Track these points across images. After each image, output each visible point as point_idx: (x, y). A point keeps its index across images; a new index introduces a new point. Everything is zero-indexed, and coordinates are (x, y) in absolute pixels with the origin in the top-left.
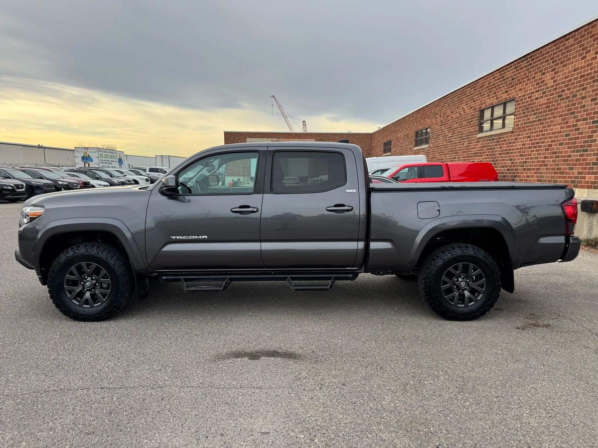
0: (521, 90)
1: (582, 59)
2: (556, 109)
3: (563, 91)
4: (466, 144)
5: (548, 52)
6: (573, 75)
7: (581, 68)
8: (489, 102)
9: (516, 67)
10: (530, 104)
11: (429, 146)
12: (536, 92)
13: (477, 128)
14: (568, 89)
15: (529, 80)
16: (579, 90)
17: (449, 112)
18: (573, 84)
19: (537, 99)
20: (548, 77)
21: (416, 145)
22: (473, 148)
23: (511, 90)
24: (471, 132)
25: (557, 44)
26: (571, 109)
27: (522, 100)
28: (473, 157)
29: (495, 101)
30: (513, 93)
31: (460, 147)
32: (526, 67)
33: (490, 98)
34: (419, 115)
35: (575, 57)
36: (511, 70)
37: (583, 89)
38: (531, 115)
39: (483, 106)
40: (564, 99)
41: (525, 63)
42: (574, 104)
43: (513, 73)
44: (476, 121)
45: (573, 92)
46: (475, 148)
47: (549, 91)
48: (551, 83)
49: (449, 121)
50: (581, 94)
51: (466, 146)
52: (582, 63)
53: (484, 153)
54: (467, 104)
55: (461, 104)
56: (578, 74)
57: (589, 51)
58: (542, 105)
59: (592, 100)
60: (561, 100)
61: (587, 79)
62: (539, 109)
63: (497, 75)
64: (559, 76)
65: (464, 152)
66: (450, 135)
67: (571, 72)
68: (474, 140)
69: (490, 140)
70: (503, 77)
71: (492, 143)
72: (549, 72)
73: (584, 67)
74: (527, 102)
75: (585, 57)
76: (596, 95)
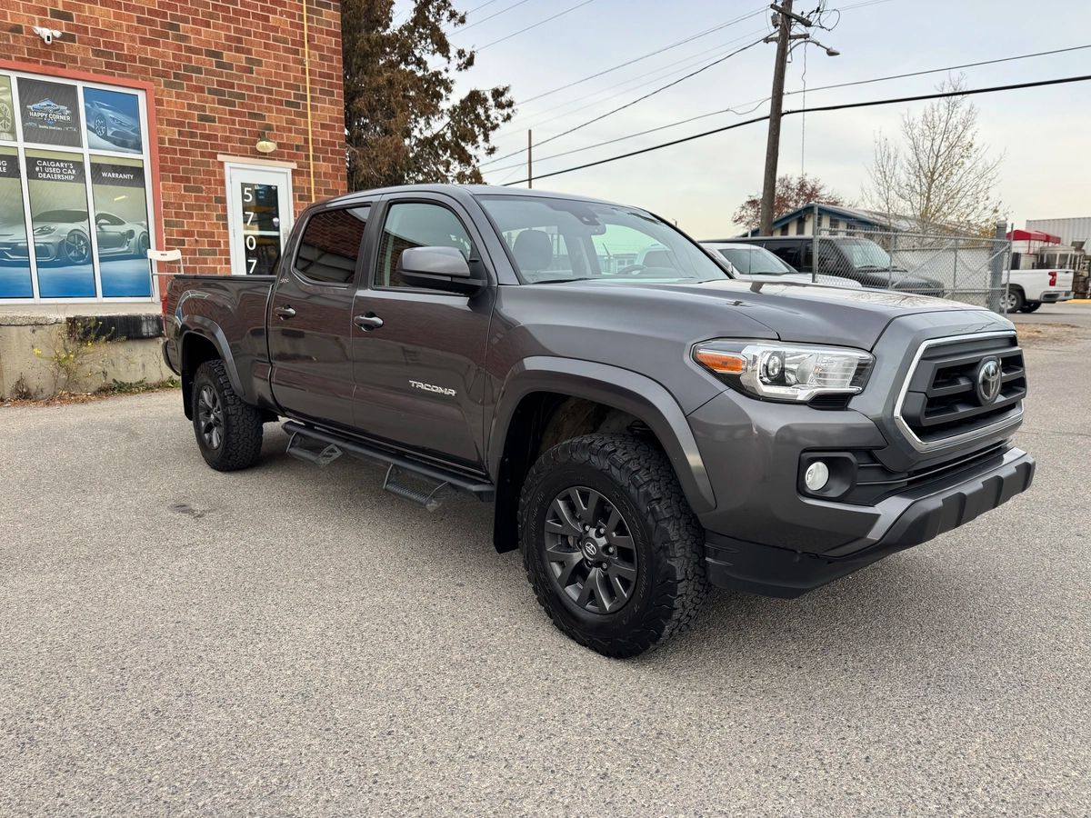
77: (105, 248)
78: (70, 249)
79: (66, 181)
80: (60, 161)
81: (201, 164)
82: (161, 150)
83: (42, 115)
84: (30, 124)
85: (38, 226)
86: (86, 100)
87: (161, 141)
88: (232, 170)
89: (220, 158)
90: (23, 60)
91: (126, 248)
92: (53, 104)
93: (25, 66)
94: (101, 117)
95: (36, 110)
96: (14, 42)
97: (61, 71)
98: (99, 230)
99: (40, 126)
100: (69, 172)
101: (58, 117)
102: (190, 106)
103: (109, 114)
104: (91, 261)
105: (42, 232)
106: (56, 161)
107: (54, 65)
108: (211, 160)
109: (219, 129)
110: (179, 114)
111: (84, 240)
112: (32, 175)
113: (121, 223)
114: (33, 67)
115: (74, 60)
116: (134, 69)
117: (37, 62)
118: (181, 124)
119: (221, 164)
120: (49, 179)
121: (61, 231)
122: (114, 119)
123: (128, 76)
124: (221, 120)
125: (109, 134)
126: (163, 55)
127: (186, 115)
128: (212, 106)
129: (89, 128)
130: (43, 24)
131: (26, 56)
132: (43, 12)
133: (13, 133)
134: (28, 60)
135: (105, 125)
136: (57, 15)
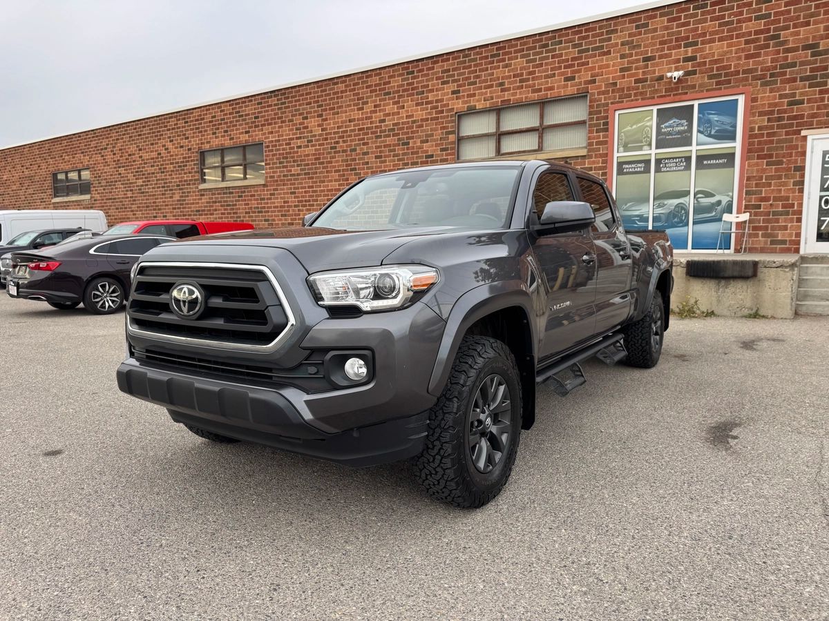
0: (272, 133)
1: (359, 109)
2: (331, 162)
3: (337, 143)
4: (177, 197)
5: (310, 93)
6: (349, 126)
7: (358, 120)
8: (216, 142)
9: (261, 103)
10: (290, 153)
11: (91, 197)
12: (297, 138)
13: (198, 176)
14: (344, 142)
15: (282, 122)
16: (359, 145)
17: (133, 148)
18: (350, 136)
19: (299, 147)
20: (313, 123)
21: (55, 196)
22: (193, 203)
23: (255, 131)
24: (186, 181)
25: (321, 86)
26: (351, 165)
27: (276, 146)
28: (196, 215)
29: (228, 143)
30: (258, 136)
31: (164, 202)
32: (275, 105)
33: (216, 138)
34: (58, 147)
35: (350, 106)
36: (252, 105)
37: (364, 144)
38: (293, 166)
39: (207, 147)
40: (339, 152)
41: (274, 101)
42: (355, 160)
43: (255, 109)
44: (192, 166)
45: (351, 146)
46: (198, 203)
47: (317, 140)
48: (318, 131)
49: (134, 161)
50: (361, 149)
51: (178, 201)
52: (357, 115)
53: (216, 210)
54: (171, 141)
55: (160, 139)
56: (354, 126)
57: (367, 103)
58: (308, 155)
59: (376, 157)
60: (335, 152)
61: (367, 134)
62: (304, 160)
63: (228, 109)
64: (329, 124)
65: (174, 209)
66: (140, 182)
67: (345, 122)
68: (194, 192)
69: (224, 193)
70: (239, 112)
71: (229, 197)
72: (314, 117)
73: (362, 119)
74: (284, 149)
75: (362, 109)
76: (381, 152)
77: (699, 214)
78: (675, 216)
79: (679, 170)
80: (676, 158)
81: (785, 141)
82: (751, 137)
83: (669, 129)
84: (661, 137)
85: (657, 202)
86: (699, 113)
87: (752, 129)
88: (815, 141)
89: (803, 133)
90: (662, 97)
91: (714, 213)
92: (677, 121)
93: (662, 100)
94: (709, 121)
95: (666, 127)
96: (658, 86)
97: (684, 97)
98: (696, 202)
99: (667, 137)
100: (682, 164)
101: (679, 128)
102: (781, 97)
103: (715, 118)
104: (687, 224)
105: (659, 206)
106: (673, 158)
107: (681, 94)
108: (795, 137)
109: (806, 109)
110: (770, 105)
111: (685, 210)
112: (658, 170)
113: (713, 195)
114: (668, 99)
115: (694, 87)
116: (737, 81)
117: (670, 95)
118: (772, 112)
119: (805, 138)
120: (668, 171)
121: (671, 205)
122: (717, 121)
123: (733, 87)
124: (809, 101)
125: (713, 133)
126: (764, 62)
127: (776, 105)
128: (803, 90)
129: (699, 131)
130: (677, 69)
131: (664, 94)
132: (678, 61)
133: (650, 145)
134: (664, 96)
135: (711, 127)
136: (687, 60)
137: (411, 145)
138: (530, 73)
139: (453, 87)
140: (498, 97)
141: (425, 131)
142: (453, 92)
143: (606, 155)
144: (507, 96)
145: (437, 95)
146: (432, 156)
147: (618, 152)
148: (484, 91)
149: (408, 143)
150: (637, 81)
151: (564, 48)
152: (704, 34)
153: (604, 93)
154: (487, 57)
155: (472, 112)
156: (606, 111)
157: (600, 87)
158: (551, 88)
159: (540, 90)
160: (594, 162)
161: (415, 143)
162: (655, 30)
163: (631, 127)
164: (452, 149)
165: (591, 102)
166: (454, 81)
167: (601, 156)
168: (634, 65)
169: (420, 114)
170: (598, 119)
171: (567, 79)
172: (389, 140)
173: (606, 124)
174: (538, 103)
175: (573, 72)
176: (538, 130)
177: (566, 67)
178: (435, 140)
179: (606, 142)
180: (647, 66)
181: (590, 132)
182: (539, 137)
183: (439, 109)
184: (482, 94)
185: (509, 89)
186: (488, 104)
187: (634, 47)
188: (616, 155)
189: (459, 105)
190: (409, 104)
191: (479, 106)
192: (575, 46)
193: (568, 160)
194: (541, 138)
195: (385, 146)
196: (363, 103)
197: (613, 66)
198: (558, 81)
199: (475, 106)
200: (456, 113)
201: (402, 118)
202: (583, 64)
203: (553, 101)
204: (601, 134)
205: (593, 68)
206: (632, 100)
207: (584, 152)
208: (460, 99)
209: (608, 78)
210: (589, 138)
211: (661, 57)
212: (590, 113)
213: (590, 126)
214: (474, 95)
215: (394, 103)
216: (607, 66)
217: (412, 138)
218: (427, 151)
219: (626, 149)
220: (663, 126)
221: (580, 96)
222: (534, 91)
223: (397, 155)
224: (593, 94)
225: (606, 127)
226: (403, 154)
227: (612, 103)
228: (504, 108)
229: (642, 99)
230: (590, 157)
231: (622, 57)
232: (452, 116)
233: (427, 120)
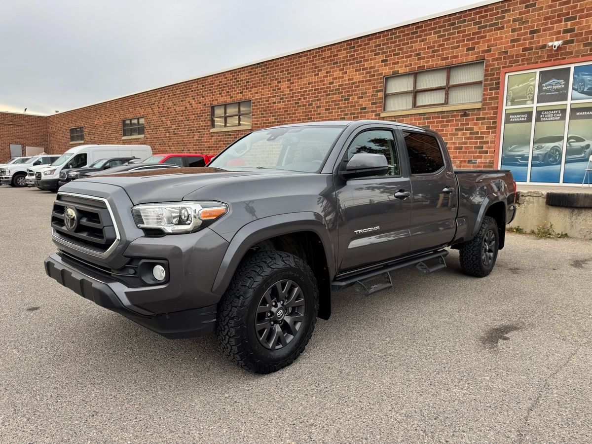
0: (257, 93)
1: (315, 75)
2: (295, 114)
3: (300, 99)
4: (196, 137)
5: (283, 64)
6: (308, 87)
7: (315, 83)
8: (221, 100)
9: (250, 72)
10: (268, 107)
11: (145, 137)
12: (274, 97)
13: (209, 123)
14: (304, 99)
15: (264, 85)
16: (314, 101)
17: (170, 104)
18: (309, 94)
19: (274, 103)
20: (284, 85)
21: (125, 135)
22: (206, 142)
23: (246, 92)
24: (202, 126)
25: (291, 59)
26: (308, 115)
27: (259, 102)
28: (207, 150)
29: (229, 100)
30: (248, 95)
31: (188, 140)
32: (260, 73)
33: (222, 96)
34: (126, 103)
35: (309, 72)
36: (245, 73)
37: (318, 100)
38: (270, 116)
39: (215, 103)
40: (301, 106)
41: (259, 70)
42: (311, 111)
43: (247, 76)
44: (207, 116)
45: (309, 101)
46: (209, 142)
47: (286, 98)
48: (287, 91)
49: (171, 112)
50: (316, 104)
51: (197, 140)
52: (314, 79)
53: (220, 147)
54: (194, 99)
55: (186, 98)
56: (312, 87)
57: (321, 70)
58: (280, 109)
59: (326, 110)
60: (298, 106)
61: (321, 93)
62: (277, 112)
63: (229, 76)
64: (295, 86)
65: (195, 145)
66: (174, 127)
67: (306, 84)
68: (207, 134)
69: (226, 135)
70: (236, 79)
71: (229, 138)
72: (285, 81)
73: (318, 82)
74: (264, 105)
75: (318, 74)
76: (329, 106)
77: (570, 155)
78: (550, 156)
79: (556, 120)
80: (553, 110)
83: (549, 87)
84: (542, 93)
85: (536, 145)
86: (575, 74)
90: (544, 61)
91: (583, 155)
92: (556, 80)
93: (544, 64)
94: (583, 81)
95: (547, 86)
96: (541, 54)
97: (562, 61)
98: (568, 145)
99: (547, 94)
100: (558, 115)
101: (557, 87)
103: (588, 78)
104: (560, 163)
105: (538, 148)
106: (551, 110)
107: (560, 59)
111: (558, 151)
112: (538, 119)
113: (583, 140)
114: (548, 64)
115: (571, 53)
117: (551, 60)
120: (546, 121)
121: (547, 148)
122: (590, 80)
125: (585, 90)
129: (573, 89)
130: (557, 40)
131: (546, 59)
132: (559, 32)
133: (533, 100)
134: (546, 61)
135: (584, 85)
136: (566, 31)
137: (350, 100)
138: (440, 46)
139: (382, 57)
140: (415, 64)
141: (361, 90)
142: (383, 61)
143: (497, 108)
144: (422, 63)
145: (371, 64)
146: (365, 108)
147: (506, 106)
148: (405, 59)
149: (349, 99)
150: (524, 50)
151: (468, 26)
152: (582, 10)
153: (497, 59)
154: (408, 34)
155: (396, 75)
156: (498, 74)
157: (494, 54)
158: (456, 57)
159: (447, 58)
160: (487, 114)
161: (354, 99)
162: (541, 8)
163: (518, 85)
164: (380, 103)
165: (486, 66)
166: (383, 53)
167: (493, 108)
168: (522, 37)
169: (358, 77)
170: (491, 80)
171: (468, 50)
172: (335, 97)
173: (498, 83)
174: (445, 68)
175: (473, 44)
176: (445, 89)
177: (468, 40)
178: (368, 97)
179: (497, 98)
180: (533, 38)
181: (485, 90)
182: (446, 93)
183: (371, 73)
184: (403, 62)
185: (423, 58)
186: (408, 70)
187: (523, 23)
188: (505, 108)
189: (386, 71)
190: (351, 70)
191: (401, 71)
192: (475, 24)
193: (467, 112)
194: (447, 94)
195: (332, 102)
196: (319, 71)
197: (506, 38)
198: (461, 51)
199: (398, 71)
200: (384, 76)
201: (345, 80)
202: (482, 37)
203: (457, 66)
204: (494, 91)
205: (489, 40)
206: (520, 65)
207: (479, 106)
208: (387, 66)
209: (501, 48)
210: (484, 95)
211: (544, 30)
212: (486, 76)
213: (485, 85)
214: (398, 63)
215: (340, 70)
216: (501, 38)
217: (351, 95)
218: (362, 105)
219: (513, 102)
220: (544, 85)
221: (479, 62)
222: (443, 59)
223: (340, 108)
224: (488, 61)
225: (498, 86)
226: (345, 107)
227: (503, 67)
228: (420, 72)
229: (528, 64)
230: (484, 109)
231: (513, 31)
232: (381, 79)
233: (363, 81)
